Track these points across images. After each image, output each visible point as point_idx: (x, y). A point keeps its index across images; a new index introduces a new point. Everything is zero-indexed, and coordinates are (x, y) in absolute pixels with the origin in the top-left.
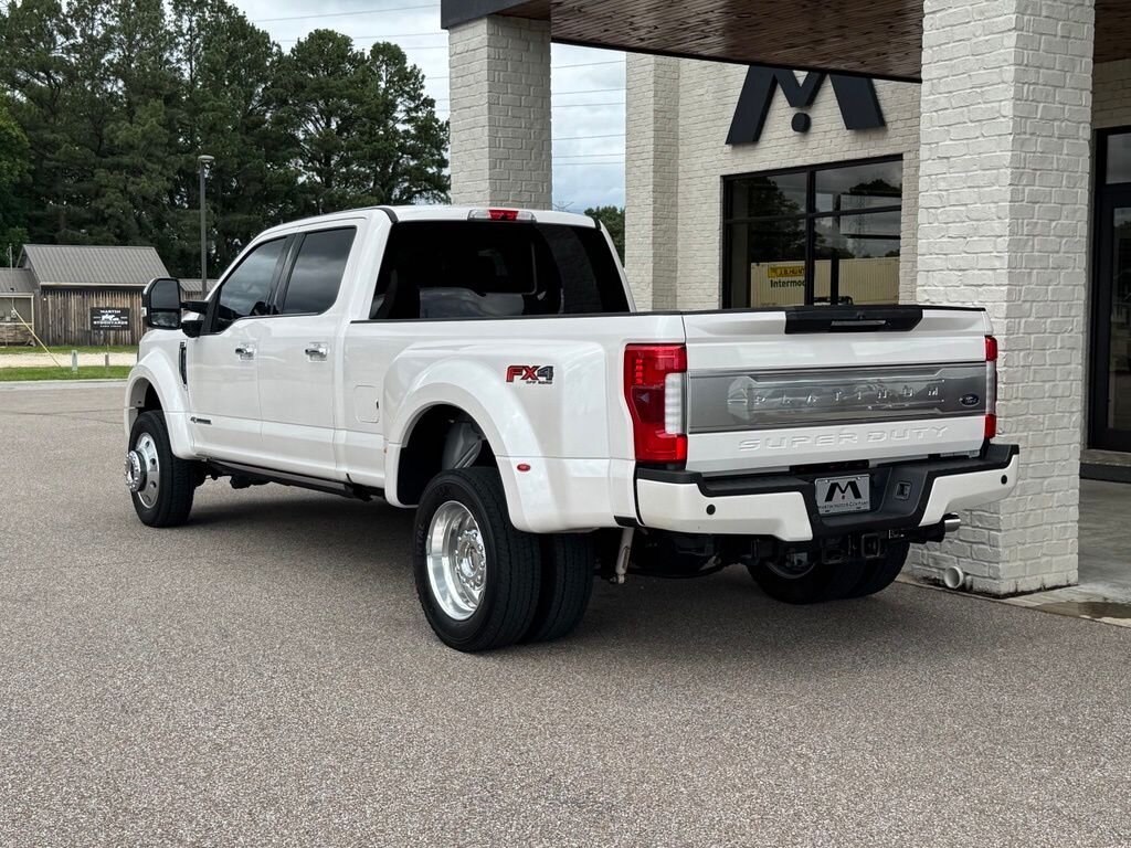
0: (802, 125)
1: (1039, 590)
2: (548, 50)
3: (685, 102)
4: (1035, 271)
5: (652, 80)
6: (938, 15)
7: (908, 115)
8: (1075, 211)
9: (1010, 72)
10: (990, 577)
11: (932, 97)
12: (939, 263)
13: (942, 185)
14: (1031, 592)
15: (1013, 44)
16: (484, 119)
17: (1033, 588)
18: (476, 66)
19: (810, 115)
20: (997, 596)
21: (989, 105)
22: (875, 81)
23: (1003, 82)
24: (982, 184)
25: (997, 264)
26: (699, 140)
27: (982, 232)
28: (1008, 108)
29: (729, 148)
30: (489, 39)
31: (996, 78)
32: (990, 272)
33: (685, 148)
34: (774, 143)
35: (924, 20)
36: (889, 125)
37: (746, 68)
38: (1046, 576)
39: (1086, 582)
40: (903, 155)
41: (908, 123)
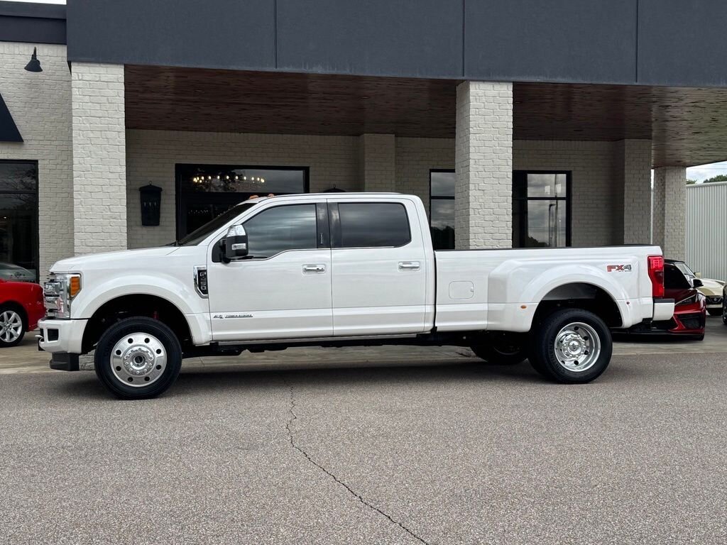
6: (477, 135)
9: (510, 162)
12: (480, 230)
18: (110, 93)
21: (502, 173)
23: (508, 165)
24: (499, 201)
27: (500, 220)
28: (510, 175)
36: (25, 142)
40: (37, 161)
41: (41, 143)
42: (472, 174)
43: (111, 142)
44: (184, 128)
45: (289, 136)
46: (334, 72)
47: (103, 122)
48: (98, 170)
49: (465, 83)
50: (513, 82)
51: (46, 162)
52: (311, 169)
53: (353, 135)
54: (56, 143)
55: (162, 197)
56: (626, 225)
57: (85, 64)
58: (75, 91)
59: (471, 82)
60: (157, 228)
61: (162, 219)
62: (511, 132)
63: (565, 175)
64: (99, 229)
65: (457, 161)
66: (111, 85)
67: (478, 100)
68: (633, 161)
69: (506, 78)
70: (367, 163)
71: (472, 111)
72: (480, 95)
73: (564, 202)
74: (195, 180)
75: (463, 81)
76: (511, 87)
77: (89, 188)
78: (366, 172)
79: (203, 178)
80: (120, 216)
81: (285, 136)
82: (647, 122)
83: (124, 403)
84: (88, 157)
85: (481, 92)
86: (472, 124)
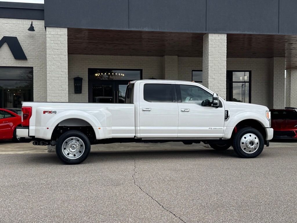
36: (28, 60)
40: (33, 67)
41: (34, 60)
42: (209, 72)
43: (62, 59)
44: (91, 54)
45: (134, 57)
46: (153, 30)
47: (59, 51)
48: (57, 71)
49: (206, 35)
50: (227, 34)
51: (36, 68)
52: (143, 70)
53: (160, 56)
54: (41, 60)
55: (83, 82)
56: (274, 93)
57: (51, 28)
58: (48, 39)
59: (209, 34)
60: (81, 94)
61: (83, 91)
62: (226, 54)
63: (248, 72)
64: (57, 95)
65: (203, 66)
66: (62, 36)
67: (212, 41)
68: (277, 66)
69: (224, 32)
70: (166, 68)
71: (210, 46)
72: (213, 39)
73: (248, 83)
74: (96, 75)
75: (205, 33)
76: (226, 36)
77: (53, 78)
78: (166, 71)
79: (99, 74)
80: (65, 90)
81: (133, 57)
82: (283, 50)
83: (67, 166)
84: (53, 65)
85: (213, 38)
86: (209, 51)
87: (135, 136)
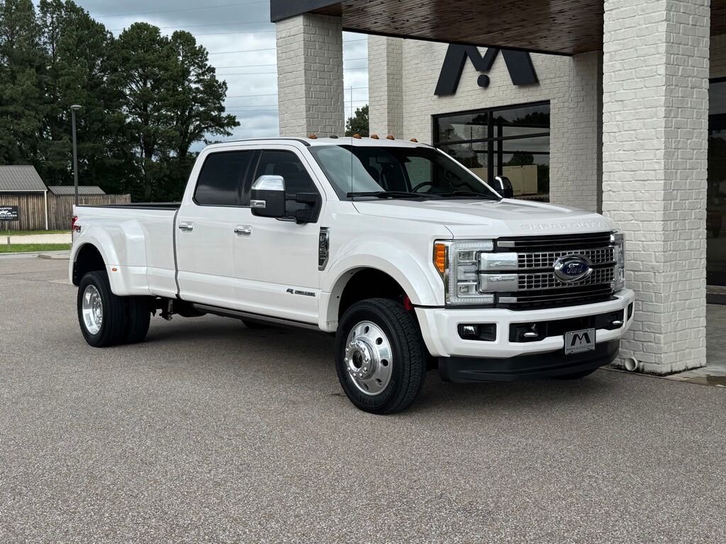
0: (484, 82)
1: (685, 370)
2: (341, 36)
3: (406, 68)
4: (679, 171)
5: (386, 54)
6: (614, 12)
7: (552, 76)
8: (701, 133)
9: (663, 48)
10: (656, 363)
11: (611, 63)
12: (617, 167)
13: (618, 118)
14: (680, 372)
15: (665, 30)
16: (302, 79)
17: (681, 369)
18: (295, 46)
19: (489, 76)
20: (660, 375)
21: (649, 68)
22: (531, 54)
23: (659, 53)
24: (645, 117)
25: (657, 167)
26: (416, 92)
27: (646, 147)
28: (662, 70)
29: (436, 97)
30: (304, 29)
31: (653, 51)
32: (652, 172)
33: (407, 98)
34: (465, 94)
35: (604, 15)
36: (541, 82)
37: (447, 45)
38: (688, 361)
39: (710, 365)
40: (549, 101)
51: (556, 101)
87: (177, 295)
